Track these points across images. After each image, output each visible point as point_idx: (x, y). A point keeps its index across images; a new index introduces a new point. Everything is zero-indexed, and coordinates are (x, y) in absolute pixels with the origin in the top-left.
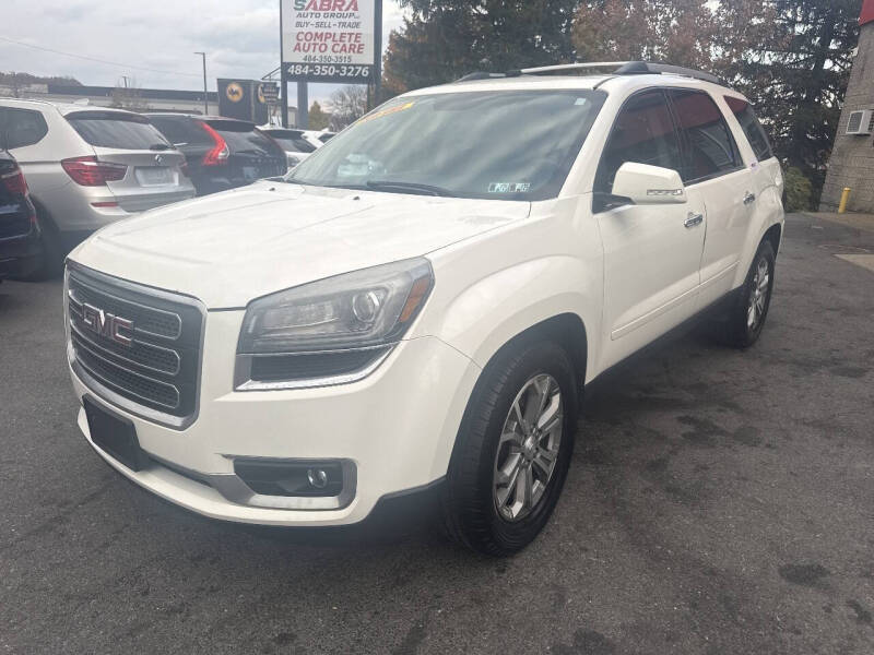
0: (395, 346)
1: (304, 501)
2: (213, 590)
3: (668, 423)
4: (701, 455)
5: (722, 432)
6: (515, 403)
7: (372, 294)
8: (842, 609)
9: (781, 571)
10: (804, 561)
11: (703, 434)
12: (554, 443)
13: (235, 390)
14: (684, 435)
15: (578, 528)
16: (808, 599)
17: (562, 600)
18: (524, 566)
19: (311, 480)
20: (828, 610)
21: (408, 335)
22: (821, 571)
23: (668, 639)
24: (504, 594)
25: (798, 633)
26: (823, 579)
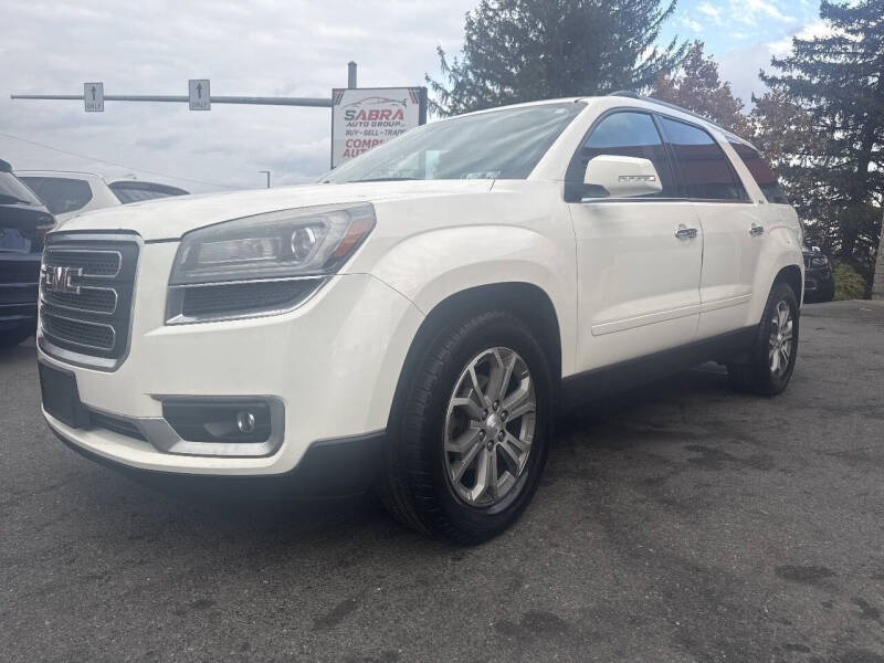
0: (329, 280)
1: (231, 448)
2: (141, 562)
3: (675, 451)
4: (706, 475)
5: (732, 459)
6: (471, 367)
7: (309, 230)
8: (844, 605)
9: (778, 571)
10: (807, 563)
11: (712, 459)
12: (527, 433)
13: (166, 325)
14: (689, 460)
15: (552, 528)
16: (806, 596)
17: (518, 584)
18: (485, 558)
19: (240, 425)
20: (828, 605)
21: (343, 270)
22: (825, 572)
23: (631, 623)
24: (454, 578)
25: (787, 623)
26: (825, 579)
